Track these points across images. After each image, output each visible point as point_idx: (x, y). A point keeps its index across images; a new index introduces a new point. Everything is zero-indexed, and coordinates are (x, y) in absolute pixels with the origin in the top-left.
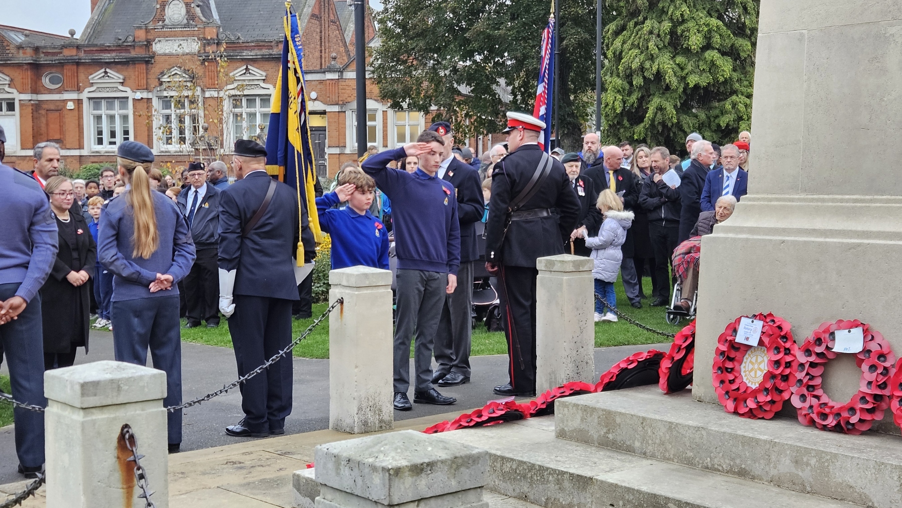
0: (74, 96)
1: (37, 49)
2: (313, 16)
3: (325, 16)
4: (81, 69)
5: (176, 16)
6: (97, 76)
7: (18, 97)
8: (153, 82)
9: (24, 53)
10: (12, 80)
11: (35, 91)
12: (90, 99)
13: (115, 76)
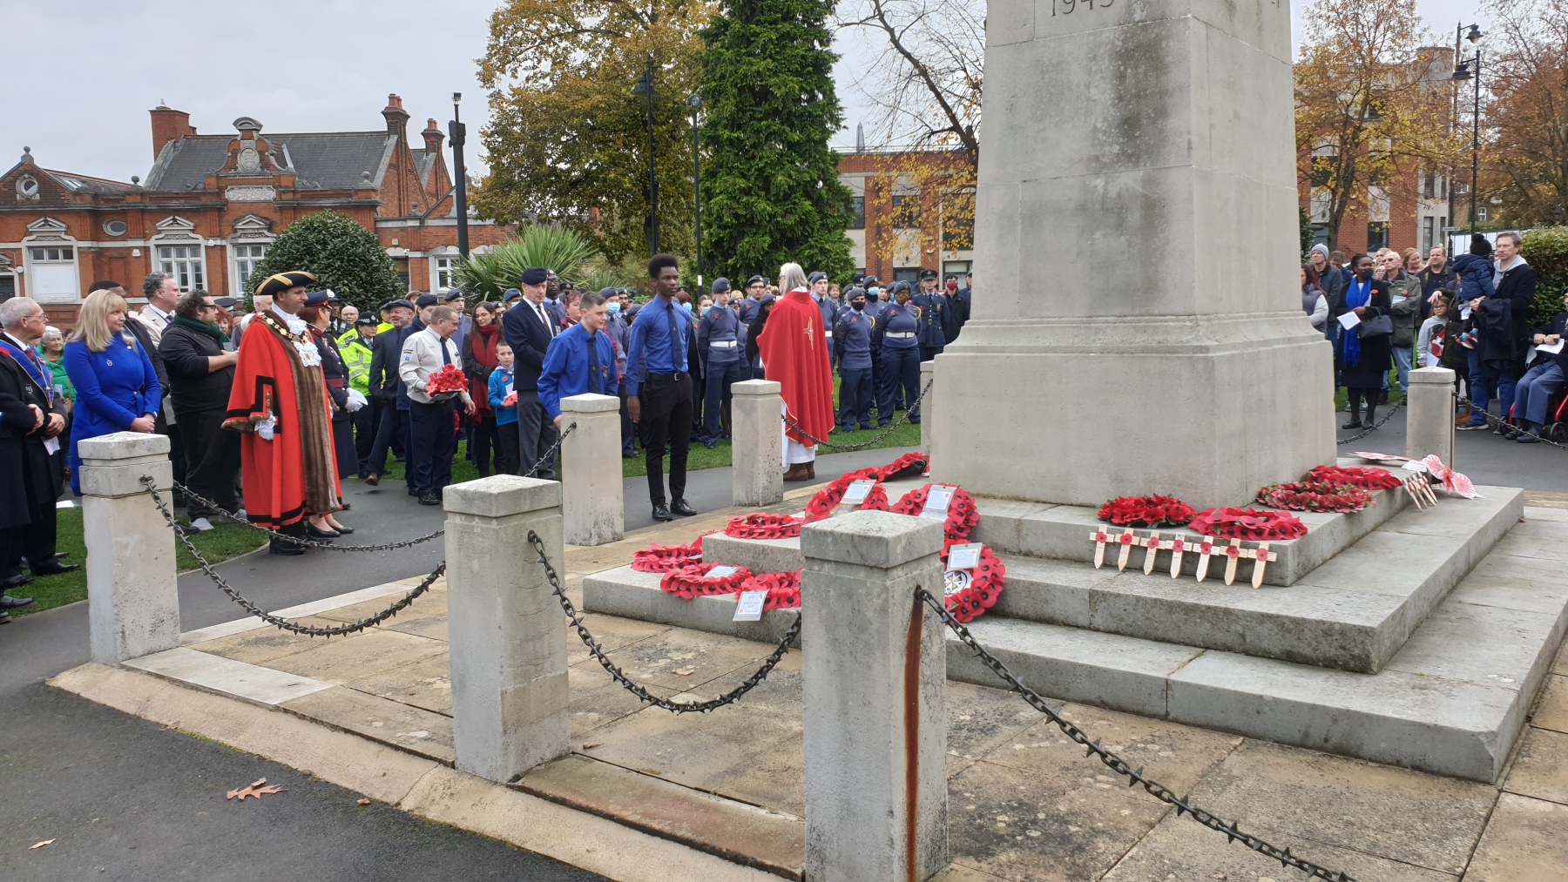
0: (141, 243)
1: (96, 196)
2: (391, 165)
3: (403, 166)
4: (147, 217)
5: (249, 164)
6: (164, 224)
7: (76, 244)
8: (227, 230)
9: (82, 200)
10: (68, 227)
11: (95, 238)
12: (157, 246)
13: (186, 224)
